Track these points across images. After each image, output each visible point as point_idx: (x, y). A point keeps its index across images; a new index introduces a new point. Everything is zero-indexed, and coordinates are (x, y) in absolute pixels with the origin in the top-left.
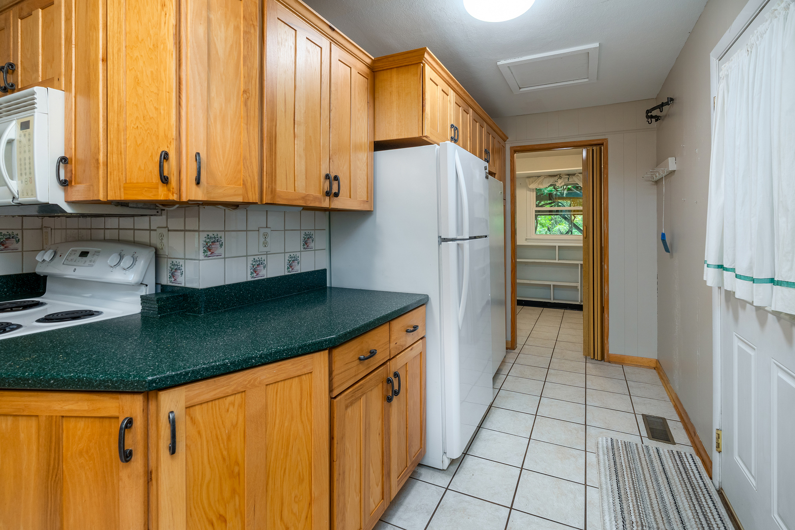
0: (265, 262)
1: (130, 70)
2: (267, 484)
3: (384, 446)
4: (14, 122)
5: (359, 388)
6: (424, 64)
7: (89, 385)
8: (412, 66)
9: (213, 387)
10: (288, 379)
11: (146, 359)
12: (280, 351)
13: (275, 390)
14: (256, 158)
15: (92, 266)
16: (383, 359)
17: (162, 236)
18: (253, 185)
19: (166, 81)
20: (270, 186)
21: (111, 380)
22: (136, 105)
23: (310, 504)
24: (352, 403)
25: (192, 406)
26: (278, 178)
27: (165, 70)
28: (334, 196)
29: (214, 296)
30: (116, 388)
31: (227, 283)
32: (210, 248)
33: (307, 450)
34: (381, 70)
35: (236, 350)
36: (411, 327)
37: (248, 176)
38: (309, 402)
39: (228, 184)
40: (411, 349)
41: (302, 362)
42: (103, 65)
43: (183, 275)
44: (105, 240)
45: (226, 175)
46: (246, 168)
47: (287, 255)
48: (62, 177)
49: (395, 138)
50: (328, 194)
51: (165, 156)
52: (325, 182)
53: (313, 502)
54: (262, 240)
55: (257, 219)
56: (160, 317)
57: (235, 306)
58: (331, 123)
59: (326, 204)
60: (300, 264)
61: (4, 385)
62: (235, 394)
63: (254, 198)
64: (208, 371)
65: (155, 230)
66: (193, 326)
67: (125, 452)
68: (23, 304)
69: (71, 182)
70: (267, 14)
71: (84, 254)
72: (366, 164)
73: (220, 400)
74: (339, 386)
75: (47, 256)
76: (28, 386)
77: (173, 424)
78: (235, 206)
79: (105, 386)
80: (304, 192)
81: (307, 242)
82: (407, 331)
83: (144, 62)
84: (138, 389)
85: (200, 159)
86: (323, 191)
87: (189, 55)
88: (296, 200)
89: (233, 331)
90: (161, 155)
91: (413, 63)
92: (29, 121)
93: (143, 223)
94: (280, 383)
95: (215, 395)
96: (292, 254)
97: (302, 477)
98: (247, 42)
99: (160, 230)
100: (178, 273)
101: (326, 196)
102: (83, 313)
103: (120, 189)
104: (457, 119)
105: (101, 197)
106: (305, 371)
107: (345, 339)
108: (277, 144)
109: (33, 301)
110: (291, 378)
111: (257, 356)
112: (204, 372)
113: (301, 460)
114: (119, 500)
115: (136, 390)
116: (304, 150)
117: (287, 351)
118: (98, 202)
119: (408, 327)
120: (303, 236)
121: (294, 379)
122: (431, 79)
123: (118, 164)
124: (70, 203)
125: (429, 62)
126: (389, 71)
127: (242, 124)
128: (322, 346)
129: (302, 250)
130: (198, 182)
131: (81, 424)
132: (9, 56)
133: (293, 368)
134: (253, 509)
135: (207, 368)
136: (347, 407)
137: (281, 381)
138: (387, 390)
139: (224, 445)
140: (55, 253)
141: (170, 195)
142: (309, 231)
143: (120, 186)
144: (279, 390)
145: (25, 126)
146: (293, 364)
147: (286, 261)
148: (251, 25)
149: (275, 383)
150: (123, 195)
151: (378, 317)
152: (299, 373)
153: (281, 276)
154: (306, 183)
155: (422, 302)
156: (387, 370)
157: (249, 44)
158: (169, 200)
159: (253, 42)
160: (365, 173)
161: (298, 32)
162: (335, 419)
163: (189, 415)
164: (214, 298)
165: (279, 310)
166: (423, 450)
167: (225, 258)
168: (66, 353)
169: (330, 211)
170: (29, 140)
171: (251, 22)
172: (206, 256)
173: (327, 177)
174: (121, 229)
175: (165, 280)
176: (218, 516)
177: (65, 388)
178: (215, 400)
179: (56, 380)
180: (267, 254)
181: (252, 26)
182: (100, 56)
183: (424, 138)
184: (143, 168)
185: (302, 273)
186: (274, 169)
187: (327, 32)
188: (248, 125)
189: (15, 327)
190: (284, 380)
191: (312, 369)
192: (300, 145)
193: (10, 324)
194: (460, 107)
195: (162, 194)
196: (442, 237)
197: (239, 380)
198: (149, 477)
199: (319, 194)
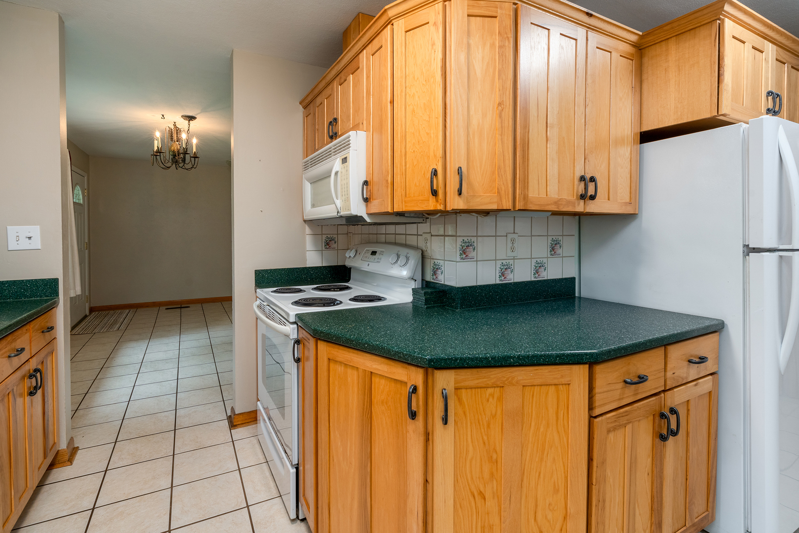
0: (512, 267)
1: (409, 106)
2: (522, 481)
3: (655, 490)
4: (338, 159)
5: (624, 414)
6: (723, 21)
7: (388, 353)
8: (701, 28)
9: (476, 376)
10: (545, 385)
11: (424, 341)
12: (537, 356)
13: (532, 393)
14: (509, 166)
15: (379, 262)
16: (656, 388)
17: (426, 240)
18: (506, 193)
19: (435, 109)
20: (523, 192)
21: (403, 353)
22: (413, 133)
23: (565, 518)
24: (615, 429)
25: (459, 389)
26: (530, 184)
27: (434, 100)
28: (590, 199)
29: (468, 294)
30: (406, 360)
31: (479, 283)
32: (466, 251)
33: (563, 463)
34: (651, 45)
35: (495, 347)
36: (695, 357)
37: (502, 184)
38: (566, 415)
39: (485, 193)
40: (696, 385)
41: (559, 371)
42: (391, 106)
43: (443, 274)
44: (386, 243)
45: (483, 185)
46: (501, 177)
47: (534, 261)
48: (365, 196)
49: (673, 124)
50: (583, 197)
51: (435, 173)
52: (579, 185)
53: (568, 517)
54: (510, 245)
55: (505, 225)
56: (427, 308)
57: (486, 305)
58: (586, 120)
59: (580, 207)
60: (546, 270)
61: (340, 342)
62: (495, 387)
63: (508, 205)
64: (473, 361)
65: (421, 235)
66: (453, 319)
67: (412, 412)
68: (340, 287)
69: (370, 199)
70: (520, 22)
71: (374, 253)
72: (629, 160)
73: (482, 389)
74: (601, 406)
75: (352, 254)
76: (353, 346)
77: (446, 399)
78: (486, 213)
79: (399, 357)
80: (557, 197)
81: (554, 247)
82: (690, 361)
83: (419, 97)
84: (421, 364)
85: (461, 172)
86: (577, 195)
87: (453, 81)
88: (548, 205)
89: (488, 329)
90: (432, 172)
91: (702, 23)
92: (346, 157)
93: (412, 229)
94: (536, 387)
95: (478, 383)
96: (538, 260)
97: (557, 487)
98: (502, 55)
99: (425, 236)
100: (439, 272)
101: (581, 199)
102: (375, 298)
103: (402, 203)
104: (779, 82)
105: (390, 210)
106: (563, 381)
107: (608, 357)
108: (530, 150)
109: (345, 285)
110: (547, 385)
111: (515, 356)
112: (469, 361)
113: (556, 469)
114: (406, 447)
115: (419, 365)
116: (557, 153)
117: (544, 357)
118: (387, 214)
119: (692, 356)
120: (549, 241)
121: (550, 387)
122: (734, 37)
123: (401, 183)
124: (369, 215)
125: (732, 15)
126: (663, 43)
127: (497, 136)
128: (582, 359)
129: (549, 256)
130: (460, 193)
131: (383, 381)
132: (334, 113)
133: (550, 375)
134: (509, 498)
135: (472, 358)
136: (609, 431)
137: (538, 385)
138: (660, 426)
139: (484, 431)
140: (356, 251)
141: (438, 205)
142: (557, 237)
143: (402, 200)
144: (535, 394)
145: (345, 160)
146: (550, 372)
147: (533, 267)
148: (505, 38)
149: (532, 386)
150: (404, 207)
151: (651, 338)
152: (556, 382)
153: (527, 282)
154: (559, 188)
155: (716, 328)
156: (661, 402)
157: (504, 57)
158: (437, 210)
159: (507, 55)
160: (628, 170)
161: (551, 31)
162: (595, 441)
163: (457, 396)
164: (468, 297)
165: (528, 314)
166: (710, 515)
167: (477, 261)
168: (371, 326)
169: (579, 215)
170: (347, 171)
171: (506, 36)
172: (462, 259)
173: (582, 178)
174: (397, 234)
175: (429, 278)
176: (479, 492)
177: (373, 352)
178: (478, 388)
179: (369, 345)
180: (514, 259)
181: (507, 39)
182: (389, 100)
183: (721, 118)
184: (418, 185)
185: (549, 280)
186: (526, 177)
187: (583, 21)
188: (503, 136)
189: (339, 302)
190: (540, 385)
191: (570, 381)
192: (553, 147)
193: (336, 300)
194: (784, 63)
195: (431, 205)
196: (750, 246)
197: (499, 375)
198: (428, 437)
199: (573, 198)
